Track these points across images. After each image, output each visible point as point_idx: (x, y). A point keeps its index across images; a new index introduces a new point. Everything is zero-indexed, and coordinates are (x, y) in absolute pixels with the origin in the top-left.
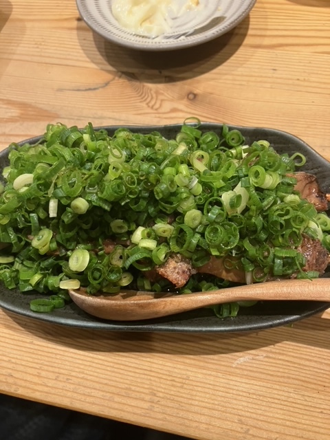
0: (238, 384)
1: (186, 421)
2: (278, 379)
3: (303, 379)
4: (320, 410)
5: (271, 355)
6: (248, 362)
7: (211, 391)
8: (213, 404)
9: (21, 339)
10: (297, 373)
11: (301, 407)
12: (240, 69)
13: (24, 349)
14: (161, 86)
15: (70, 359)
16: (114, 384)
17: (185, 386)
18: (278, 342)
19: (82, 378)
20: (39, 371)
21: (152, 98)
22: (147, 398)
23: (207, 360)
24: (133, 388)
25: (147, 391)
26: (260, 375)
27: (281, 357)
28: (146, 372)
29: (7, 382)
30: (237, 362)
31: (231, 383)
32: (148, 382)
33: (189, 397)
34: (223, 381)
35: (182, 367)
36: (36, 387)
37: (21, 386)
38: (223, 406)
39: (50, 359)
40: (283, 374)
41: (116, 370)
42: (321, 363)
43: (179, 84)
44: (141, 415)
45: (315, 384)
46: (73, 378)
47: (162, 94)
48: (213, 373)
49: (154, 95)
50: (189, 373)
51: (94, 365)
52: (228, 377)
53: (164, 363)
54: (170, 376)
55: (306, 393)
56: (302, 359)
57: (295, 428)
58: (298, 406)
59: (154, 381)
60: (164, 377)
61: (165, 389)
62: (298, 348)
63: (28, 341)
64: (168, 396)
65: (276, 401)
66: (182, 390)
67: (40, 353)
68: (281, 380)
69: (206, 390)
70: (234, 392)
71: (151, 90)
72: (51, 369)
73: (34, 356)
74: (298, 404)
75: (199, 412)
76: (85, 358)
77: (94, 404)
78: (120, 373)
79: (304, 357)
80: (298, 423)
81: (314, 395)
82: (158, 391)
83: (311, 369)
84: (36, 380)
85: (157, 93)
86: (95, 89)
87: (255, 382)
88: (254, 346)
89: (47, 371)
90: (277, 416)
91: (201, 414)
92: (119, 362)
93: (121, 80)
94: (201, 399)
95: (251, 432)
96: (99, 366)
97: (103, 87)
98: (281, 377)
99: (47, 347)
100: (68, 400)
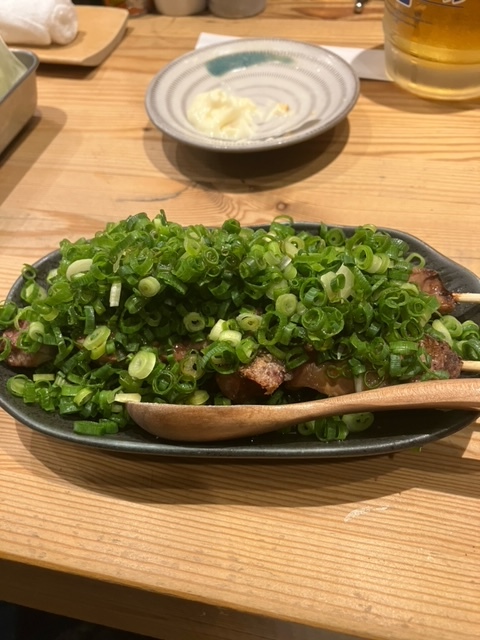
0: (353, 545)
1: (281, 596)
2: (407, 538)
3: (443, 537)
4: (470, 580)
5: (396, 506)
6: (365, 515)
7: (314, 555)
8: (318, 572)
9: (52, 488)
10: (434, 530)
11: (443, 575)
12: (341, 177)
13: (56, 502)
14: (244, 196)
15: (120, 514)
16: (179, 546)
17: (278, 548)
18: (405, 489)
19: (136, 539)
20: (75, 530)
21: (233, 208)
22: (225, 564)
23: (307, 513)
24: (206, 551)
25: (225, 555)
26: (383, 532)
27: (410, 508)
28: (224, 530)
29: (30, 546)
30: (349, 515)
31: (342, 543)
32: (226, 543)
33: (284, 562)
34: (331, 540)
35: (274, 523)
36: (70, 552)
37: (49, 550)
38: (333, 575)
39: (91, 514)
40: (415, 531)
41: (182, 527)
42: (467, 516)
43: (266, 194)
44: (216, 588)
45: (461, 544)
46: (121, 539)
47: (246, 204)
48: (317, 531)
49: (236, 206)
50: (284, 531)
51: (152, 521)
52: (338, 535)
53: (248, 518)
54: (257, 534)
55: (448, 557)
56: (441, 510)
57: (436, 604)
58: (439, 574)
59: (236, 542)
60: (250, 536)
61: (250, 552)
62: (434, 497)
63: (63, 490)
64: (255, 562)
65: (407, 567)
66: (274, 554)
67: (78, 506)
68: (413, 538)
69: (309, 554)
70: (347, 555)
71: (232, 200)
72: (92, 527)
73: (69, 510)
74: (438, 571)
75: (299, 583)
76: (140, 512)
77: (150, 573)
78: (187, 532)
79: (442, 507)
80: (440, 597)
81: (461, 559)
82: (240, 555)
83: (453, 524)
84: (71, 542)
85: (239, 203)
86: (163, 199)
87: (377, 543)
88: (372, 495)
89: (87, 530)
90: (410, 587)
91: (301, 586)
92: (187, 517)
93: (196, 190)
94: (300, 565)
95: (374, 610)
96: (159, 523)
97: (172, 198)
98: (413, 535)
99: (89, 499)
100: (114, 568)
